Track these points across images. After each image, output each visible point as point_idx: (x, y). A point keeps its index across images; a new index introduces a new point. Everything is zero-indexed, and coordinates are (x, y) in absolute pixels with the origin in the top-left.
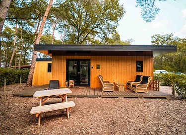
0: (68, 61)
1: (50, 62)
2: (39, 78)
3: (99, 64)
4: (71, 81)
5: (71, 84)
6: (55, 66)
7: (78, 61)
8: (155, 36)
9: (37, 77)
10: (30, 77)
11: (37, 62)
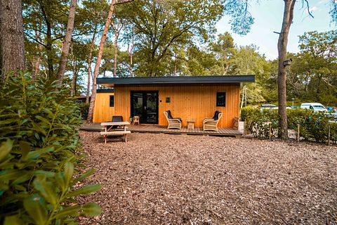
0: (132, 93)
1: (113, 94)
2: (100, 113)
3: (169, 96)
4: (136, 117)
5: (135, 121)
6: (118, 99)
7: (145, 93)
8: (307, 35)
9: (98, 112)
10: (90, 112)
11: (97, 94)
